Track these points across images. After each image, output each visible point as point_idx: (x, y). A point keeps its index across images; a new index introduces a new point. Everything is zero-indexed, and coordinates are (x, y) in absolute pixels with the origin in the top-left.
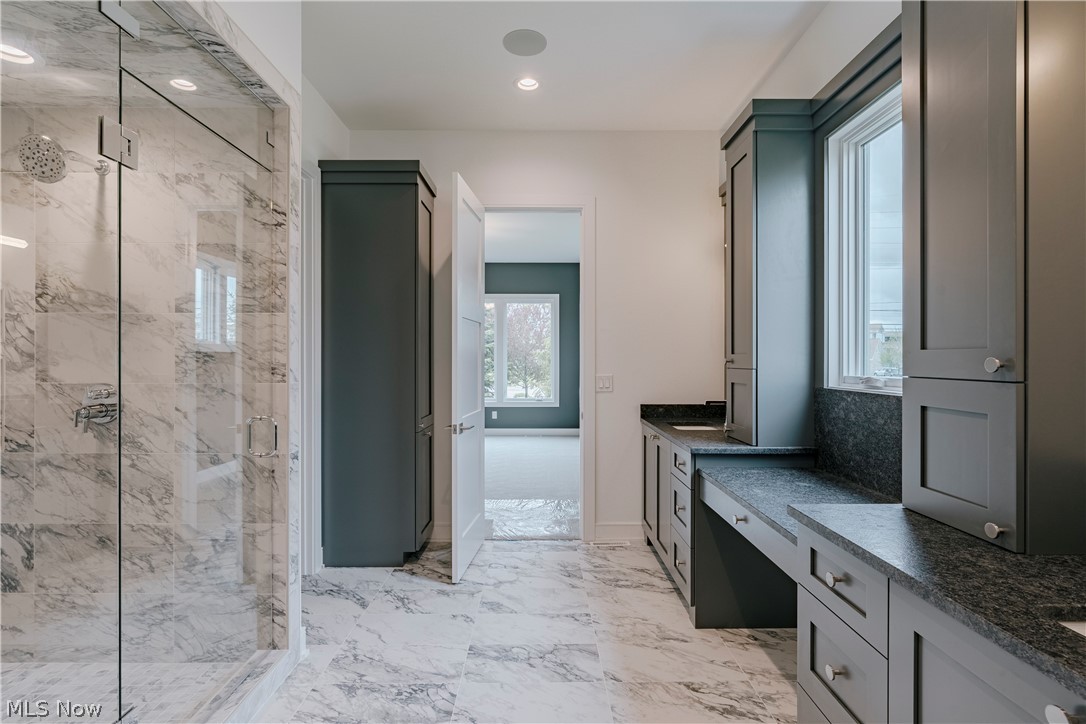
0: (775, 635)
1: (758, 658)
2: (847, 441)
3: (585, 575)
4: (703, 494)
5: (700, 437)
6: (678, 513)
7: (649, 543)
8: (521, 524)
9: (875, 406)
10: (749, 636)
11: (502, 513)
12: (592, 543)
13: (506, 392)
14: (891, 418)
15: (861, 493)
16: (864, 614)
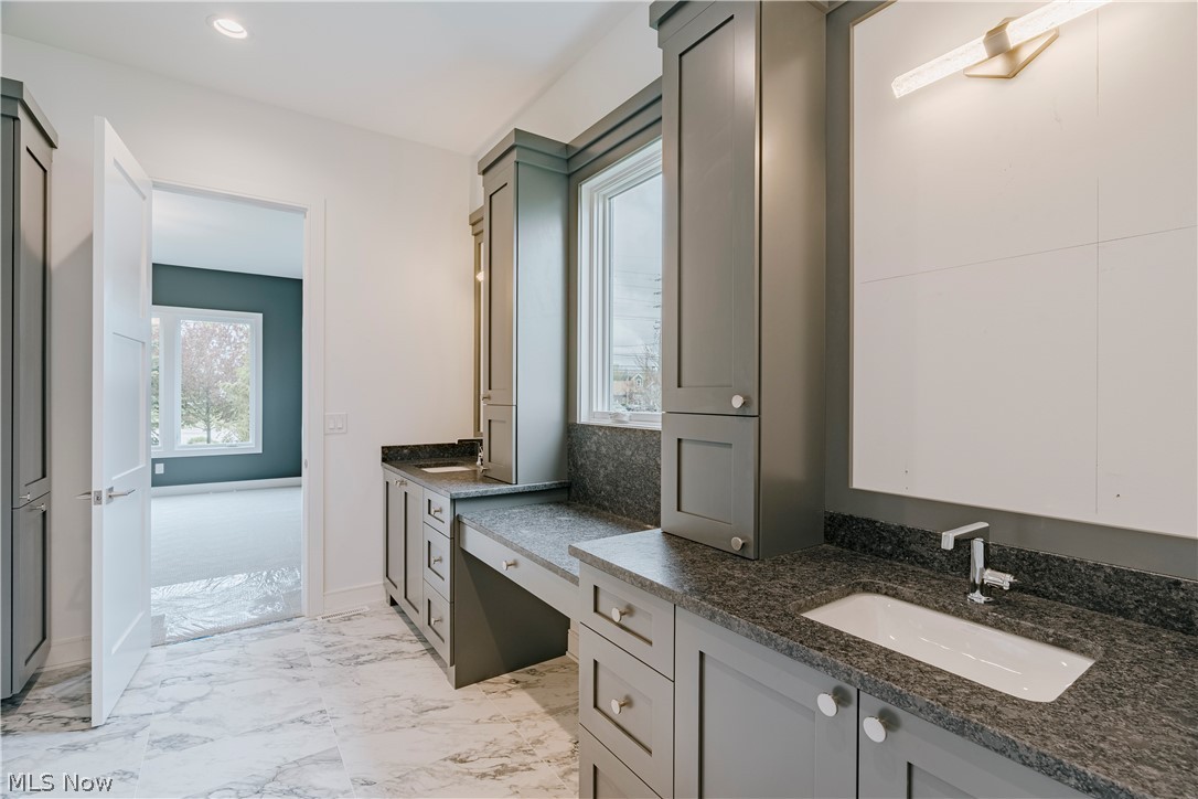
0: (533, 672)
1: (523, 701)
2: (598, 472)
3: (314, 661)
4: (464, 540)
5: (457, 479)
6: (432, 566)
7: (393, 603)
8: (211, 613)
9: (624, 439)
10: (510, 682)
11: (178, 603)
12: (319, 618)
13: (178, 437)
14: (637, 449)
15: (613, 520)
16: (650, 643)
